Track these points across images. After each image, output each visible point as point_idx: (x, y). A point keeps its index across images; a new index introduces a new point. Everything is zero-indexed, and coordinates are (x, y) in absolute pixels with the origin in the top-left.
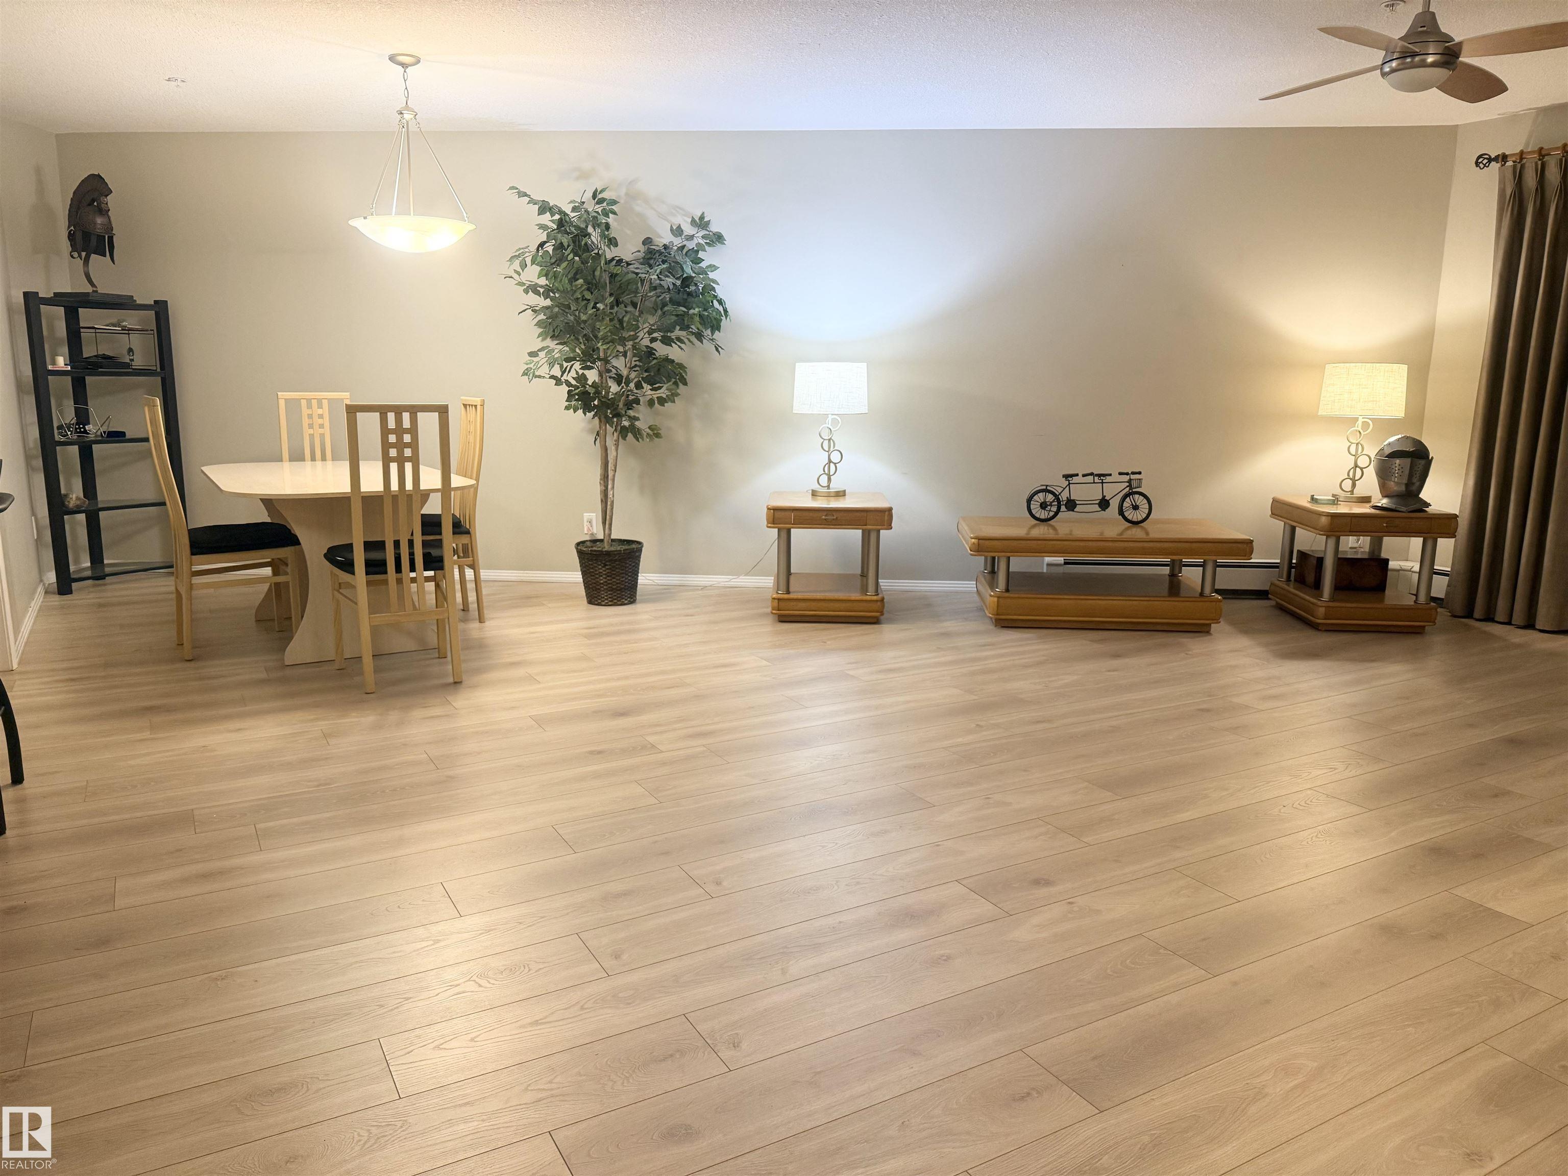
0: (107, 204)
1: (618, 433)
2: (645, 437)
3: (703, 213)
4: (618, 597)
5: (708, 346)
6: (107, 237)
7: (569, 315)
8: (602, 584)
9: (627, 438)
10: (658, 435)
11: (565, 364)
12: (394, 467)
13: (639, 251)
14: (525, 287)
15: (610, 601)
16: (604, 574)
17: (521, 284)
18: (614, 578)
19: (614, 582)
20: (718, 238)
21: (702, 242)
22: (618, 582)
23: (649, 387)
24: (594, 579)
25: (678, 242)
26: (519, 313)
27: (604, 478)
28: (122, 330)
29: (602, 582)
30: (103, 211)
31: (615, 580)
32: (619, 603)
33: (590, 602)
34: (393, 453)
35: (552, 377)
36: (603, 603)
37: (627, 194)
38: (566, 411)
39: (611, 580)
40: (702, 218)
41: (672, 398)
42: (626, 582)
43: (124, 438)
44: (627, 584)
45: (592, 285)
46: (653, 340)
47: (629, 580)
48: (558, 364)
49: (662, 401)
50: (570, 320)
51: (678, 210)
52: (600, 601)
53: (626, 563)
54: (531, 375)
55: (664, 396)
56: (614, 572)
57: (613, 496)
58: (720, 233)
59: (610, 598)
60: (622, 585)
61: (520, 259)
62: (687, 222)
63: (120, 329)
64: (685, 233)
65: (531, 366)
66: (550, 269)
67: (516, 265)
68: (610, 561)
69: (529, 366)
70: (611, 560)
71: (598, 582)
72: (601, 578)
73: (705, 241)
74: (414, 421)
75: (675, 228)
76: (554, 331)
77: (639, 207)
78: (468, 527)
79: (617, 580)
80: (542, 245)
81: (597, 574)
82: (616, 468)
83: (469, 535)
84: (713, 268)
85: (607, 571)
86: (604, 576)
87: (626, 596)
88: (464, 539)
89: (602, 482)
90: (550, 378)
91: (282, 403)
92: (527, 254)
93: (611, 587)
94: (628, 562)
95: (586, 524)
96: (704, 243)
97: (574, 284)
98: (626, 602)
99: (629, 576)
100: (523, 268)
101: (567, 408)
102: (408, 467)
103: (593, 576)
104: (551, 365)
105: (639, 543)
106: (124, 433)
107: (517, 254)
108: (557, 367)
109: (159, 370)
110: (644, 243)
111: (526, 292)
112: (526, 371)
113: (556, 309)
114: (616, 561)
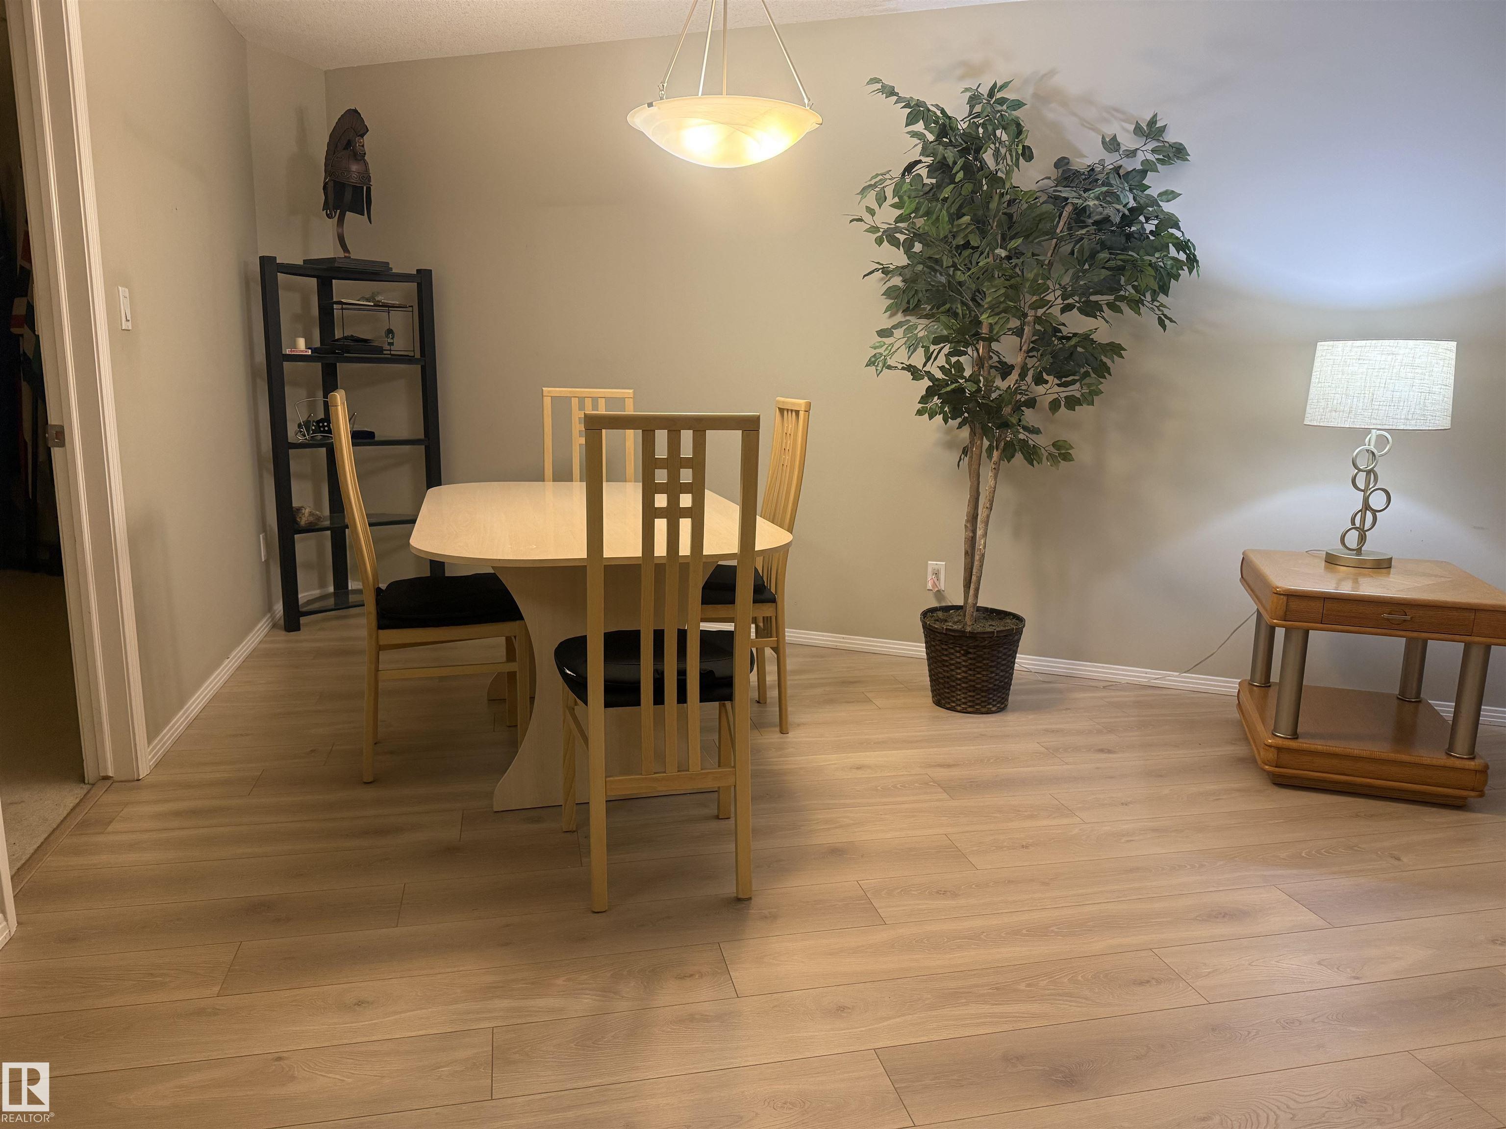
0: (363, 146)
1: (1000, 451)
2: (1044, 459)
3: (1155, 116)
4: (983, 702)
5: (1148, 317)
6: (365, 188)
7: (938, 275)
8: (960, 679)
9: (1013, 460)
10: (1067, 457)
11: (932, 348)
12: (661, 525)
13: (1049, 178)
14: (880, 234)
15: (970, 706)
16: (964, 666)
17: (874, 229)
18: (979, 673)
19: (978, 678)
20: (1178, 152)
21: (1150, 157)
22: (984, 678)
23: (1057, 381)
24: (948, 672)
25: (1111, 160)
26: (865, 276)
27: (973, 519)
28: (374, 306)
29: (959, 676)
30: (359, 157)
31: (979, 676)
32: (983, 710)
33: (938, 703)
34: (661, 501)
35: (910, 368)
36: (959, 708)
37: (1035, 95)
38: (917, 417)
39: (974, 675)
40: (1152, 122)
41: (1090, 399)
42: (996, 680)
43: (373, 441)
44: (997, 682)
45: (981, 225)
46: (1066, 309)
47: (1002, 676)
48: (923, 347)
49: (1072, 403)
50: (940, 282)
51: (1116, 114)
52: (954, 705)
53: (999, 652)
54: (881, 365)
55: (1078, 395)
56: (980, 665)
57: (985, 547)
58: (1181, 144)
59: (970, 701)
60: (990, 683)
61: (877, 189)
62: (1127, 131)
63: (372, 304)
64: (1123, 148)
65: (881, 350)
66: (921, 200)
67: (871, 199)
68: (975, 647)
69: (878, 351)
70: (977, 646)
71: (953, 676)
72: (959, 671)
73: (1157, 156)
74: (699, 445)
75: (1108, 140)
76: (908, 302)
77: (1053, 112)
78: (773, 590)
79: (983, 676)
80: (909, 168)
81: (953, 664)
82: (991, 505)
83: (774, 604)
84: (1170, 195)
85: (970, 661)
86: (964, 669)
87: (994, 700)
88: (767, 610)
89: (968, 525)
90: (903, 368)
91: (547, 401)
92: (888, 182)
93: (974, 686)
94: (1001, 649)
95: (930, 577)
96: (1154, 160)
97: (956, 223)
98: (994, 709)
99: (1002, 671)
100: (881, 202)
101: (920, 413)
102: (685, 525)
103: (947, 666)
104: (912, 348)
105: (1019, 619)
106: (373, 433)
107: (873, 182)
108: (921, 351)
109: (418, 356)
110: (1057, 165)
111: (879, 241)
112: (873, 359)
113: (920, 267)
114: (984, 647)
